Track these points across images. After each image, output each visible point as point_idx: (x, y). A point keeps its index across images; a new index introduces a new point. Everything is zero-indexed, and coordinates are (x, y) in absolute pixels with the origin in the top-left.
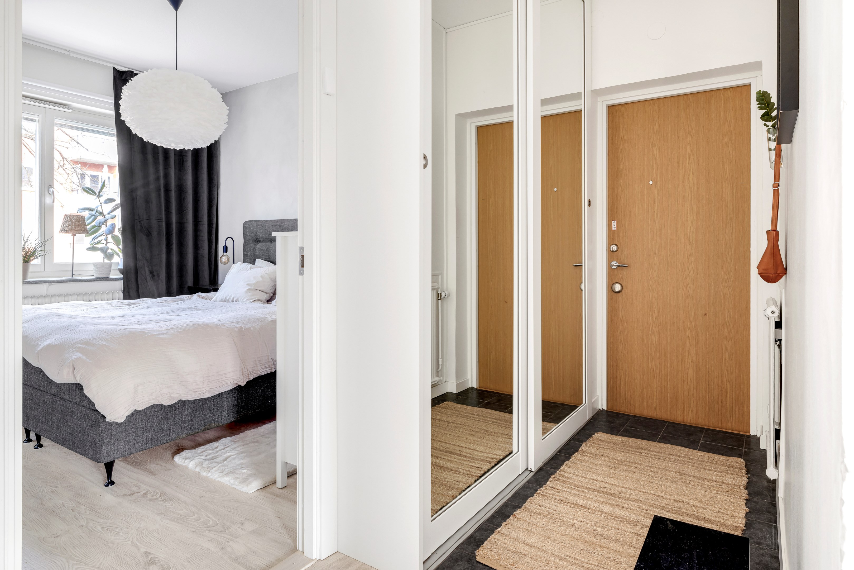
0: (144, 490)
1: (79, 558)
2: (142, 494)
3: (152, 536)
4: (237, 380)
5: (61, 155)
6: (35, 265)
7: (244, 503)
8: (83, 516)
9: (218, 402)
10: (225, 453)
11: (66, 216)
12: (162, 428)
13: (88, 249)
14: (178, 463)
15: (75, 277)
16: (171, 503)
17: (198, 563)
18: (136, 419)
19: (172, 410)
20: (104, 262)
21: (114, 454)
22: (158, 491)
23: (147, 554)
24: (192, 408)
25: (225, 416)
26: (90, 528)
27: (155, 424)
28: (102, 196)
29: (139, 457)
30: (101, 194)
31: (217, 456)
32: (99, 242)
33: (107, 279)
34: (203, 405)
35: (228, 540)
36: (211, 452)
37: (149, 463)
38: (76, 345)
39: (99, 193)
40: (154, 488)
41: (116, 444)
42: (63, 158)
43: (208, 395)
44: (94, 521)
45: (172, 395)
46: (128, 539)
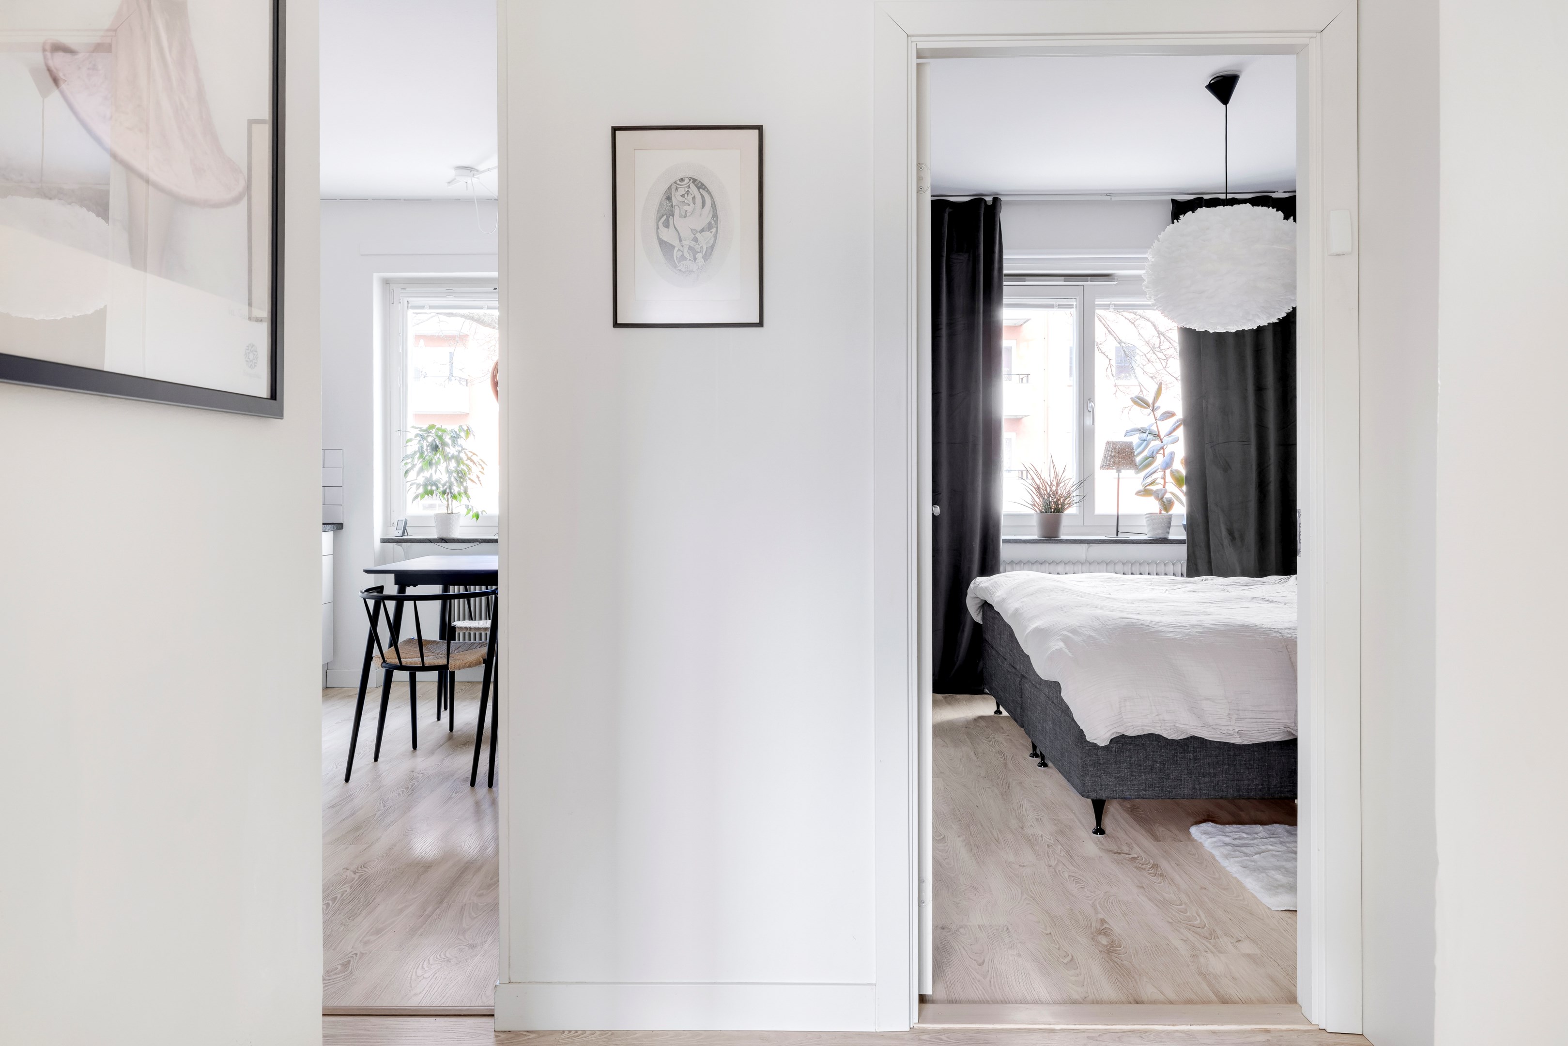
0: (1136, 853)
1: (1034, 895)
2: (1130, 857)
3: (1118, 907)
4: (1291, 728)
5: (1156, 329)
6: (1071, 516)
7: (1258, 918)
8: (1056, 856)
9: (1262, 758)
10: (1266, 844)
11: (1108, 443)
12: (1168, 775)
13: (1138, 493)
14: (1193, 836)
15: (1121, 536)
16: (1159, 880)
17: (1155, 957)
18: (1130, 750)
19: (1184, 750)
20: (1160, 513)
21: (1101, 790)
22: (1152, 861)
23: (1103, 921)
24: (1216, 756)
25: (1275, 785)
26: (1057, 871)
27: (1158, 765)
28: (1159, 407)
29: (1150, 813)
30: (1156, 405)
31: (1251, 844)
32: (1153, 483)
33: (1164, 541)
34: (1235, 755)
35: (1208, 950)
36: (1245, 835)
37: (1158, 825)
38: (1063, 632)
39: (1154, 403)
40: (1149, 855)
41: (1104, 777)
42: (1158, 332)
43: (1237, 740)
44: (1064, 865)
45: (1177, 725)
46: (1090, 898)
